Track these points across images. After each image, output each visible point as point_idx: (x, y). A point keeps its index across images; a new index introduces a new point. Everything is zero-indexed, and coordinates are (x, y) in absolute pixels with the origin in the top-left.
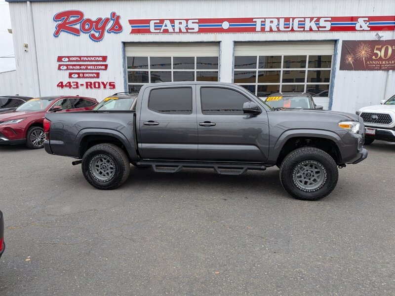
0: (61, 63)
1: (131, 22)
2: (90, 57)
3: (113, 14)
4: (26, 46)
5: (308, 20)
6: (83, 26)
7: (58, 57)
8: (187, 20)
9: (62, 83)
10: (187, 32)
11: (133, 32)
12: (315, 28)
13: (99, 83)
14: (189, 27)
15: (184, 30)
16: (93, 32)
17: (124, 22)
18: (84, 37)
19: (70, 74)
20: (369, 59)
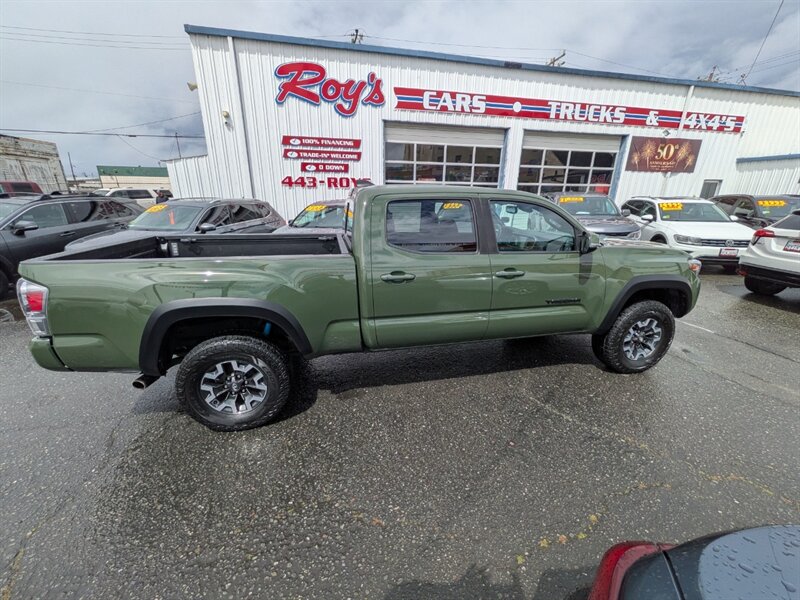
0: (288, 147)
1: (398, 91)
2: (335, 140)
3: (372, 76)
4: (227, 116)
5: (604, 109)
6: (324, 91)
7: (284, 137)
8: (472, 96)
9: (290, 178)
10: (471, 112)
11: (400, 106)
12: (609, 120)
13: (348, 180)
14: (474, 105)
15: (467, 109)
16: (340, 102)
17: (387, 91)
18: (326, 108)
19: (304, 166)
20: (653, 159)
